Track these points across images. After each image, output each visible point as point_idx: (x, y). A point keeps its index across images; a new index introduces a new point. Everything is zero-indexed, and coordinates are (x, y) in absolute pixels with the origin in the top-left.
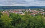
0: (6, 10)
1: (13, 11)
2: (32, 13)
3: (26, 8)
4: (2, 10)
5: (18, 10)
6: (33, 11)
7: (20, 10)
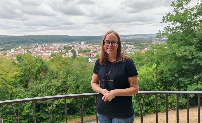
0: (20, 47)
1: (40, 48)
2: (89, 51)
3: (74, 40)
4: (10, 45)
5: (54, 44)
6: (91, 47)
7: (59, 45)
